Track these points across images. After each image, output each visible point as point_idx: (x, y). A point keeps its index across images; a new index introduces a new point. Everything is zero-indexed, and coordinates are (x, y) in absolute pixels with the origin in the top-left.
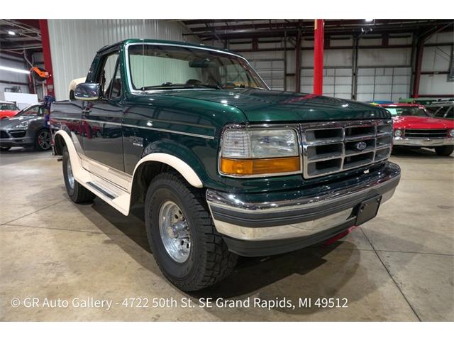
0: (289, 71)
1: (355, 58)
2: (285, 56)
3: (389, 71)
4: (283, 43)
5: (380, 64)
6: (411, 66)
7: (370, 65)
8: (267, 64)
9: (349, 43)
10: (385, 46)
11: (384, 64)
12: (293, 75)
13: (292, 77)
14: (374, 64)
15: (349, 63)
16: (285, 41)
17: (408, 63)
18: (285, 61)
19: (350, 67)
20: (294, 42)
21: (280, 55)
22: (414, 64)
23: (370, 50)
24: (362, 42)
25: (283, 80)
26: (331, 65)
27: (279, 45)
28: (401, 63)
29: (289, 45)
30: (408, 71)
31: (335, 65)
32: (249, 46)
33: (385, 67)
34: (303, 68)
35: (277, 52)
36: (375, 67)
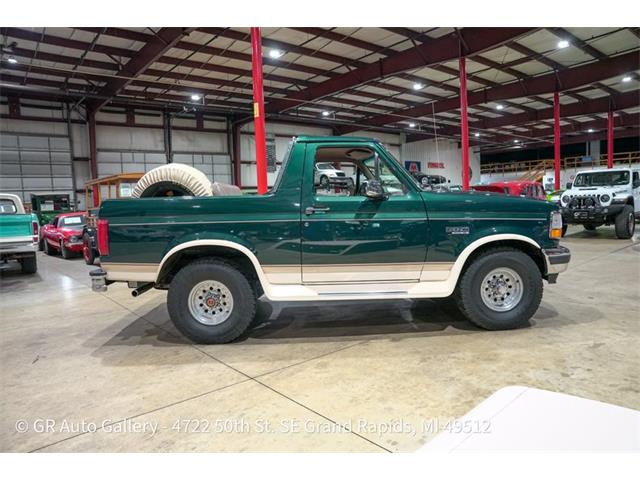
0: (77, 154)
1: (168, 141)
2: (69, 130)
3: (207, 158)
4: (65, 111)
5: (197, 150)
6: (229, 153)
7: (185, 149)
8: (42, 142)
9: (159, 121)
10: (200, 129)
11: (200, 150)
12: (85, 159)
13: (85, 162)
14: (191, 149)
15: (161, 147)
16: (69, 110)
17: (226, 151)
18: (69, 136)
19: (163, 152)
20: (83, 111)
21: (61, 129)
22: (232, 151)
23: (185, 132)
24: (175, 122)
25: (69, 167)
26: (138, 148)
27: (57, 114)
28: (219, 150)
29: (74, 115)
30: (226, 159)
31: (143, 148)
33: (203, 153)
34: (99, 150)
35: (56, 124)
36: (193, 153)
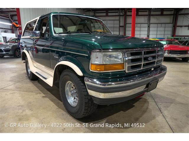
0: (121, 25)
1: (149, 20)
2: (120, 18)
3: (163, 25)
4: (119, 13)
5: (160, 22)
6: (173, 23)
7: (155, 22)
8: (112, 22)
9: (147, 13)
10: (162, 15)
11: (161, 22)
12: (123, 26)
13: (123, 27)
14: (157, 22)
15: (146, 22)
16: (120, 12)
17: (172, 22)
18: (119, 21)
19: (147, 24)
20: (124, 13)
21: (117, 18)
23: (156, 16)
24: (152, 13)
25: (118, 29)
26: (139, 22)
27: (117, 14)
28: (169, 22)
29: (121, 14)
30: (171, 25)
31: (141, 22)
32: (104, 14)
34: (127, 24)
35: (116, 17)
36: (157, 24)
